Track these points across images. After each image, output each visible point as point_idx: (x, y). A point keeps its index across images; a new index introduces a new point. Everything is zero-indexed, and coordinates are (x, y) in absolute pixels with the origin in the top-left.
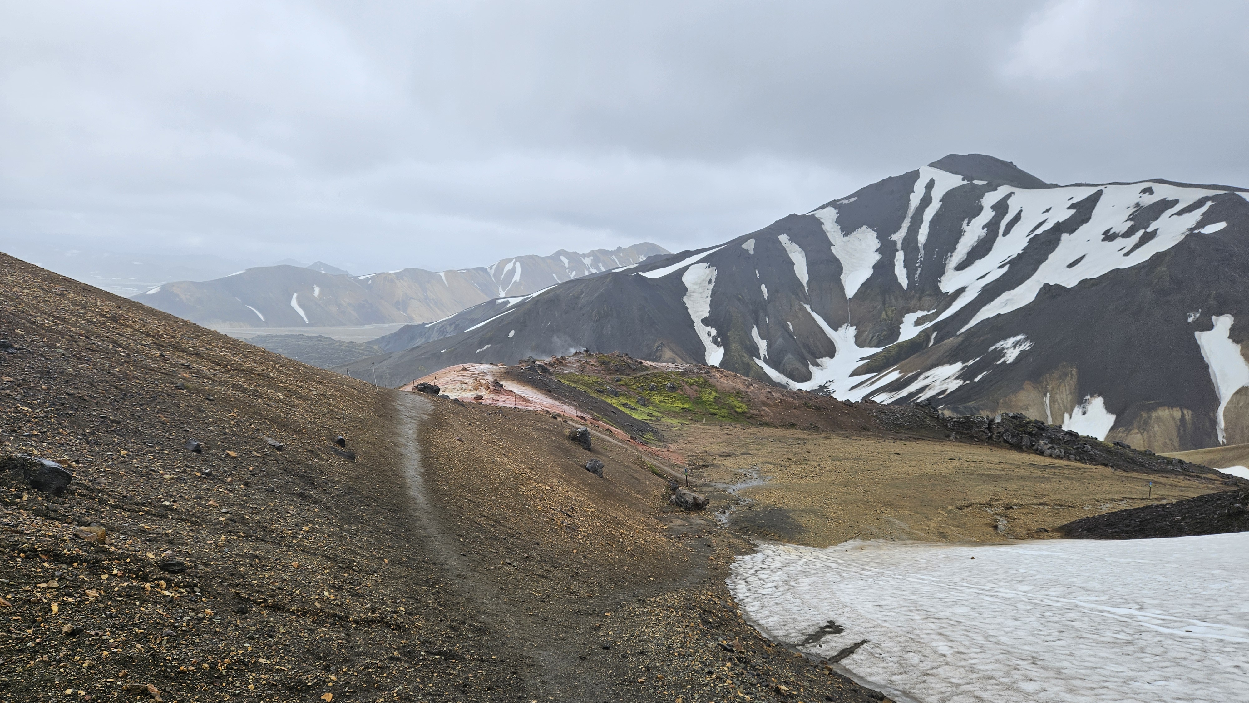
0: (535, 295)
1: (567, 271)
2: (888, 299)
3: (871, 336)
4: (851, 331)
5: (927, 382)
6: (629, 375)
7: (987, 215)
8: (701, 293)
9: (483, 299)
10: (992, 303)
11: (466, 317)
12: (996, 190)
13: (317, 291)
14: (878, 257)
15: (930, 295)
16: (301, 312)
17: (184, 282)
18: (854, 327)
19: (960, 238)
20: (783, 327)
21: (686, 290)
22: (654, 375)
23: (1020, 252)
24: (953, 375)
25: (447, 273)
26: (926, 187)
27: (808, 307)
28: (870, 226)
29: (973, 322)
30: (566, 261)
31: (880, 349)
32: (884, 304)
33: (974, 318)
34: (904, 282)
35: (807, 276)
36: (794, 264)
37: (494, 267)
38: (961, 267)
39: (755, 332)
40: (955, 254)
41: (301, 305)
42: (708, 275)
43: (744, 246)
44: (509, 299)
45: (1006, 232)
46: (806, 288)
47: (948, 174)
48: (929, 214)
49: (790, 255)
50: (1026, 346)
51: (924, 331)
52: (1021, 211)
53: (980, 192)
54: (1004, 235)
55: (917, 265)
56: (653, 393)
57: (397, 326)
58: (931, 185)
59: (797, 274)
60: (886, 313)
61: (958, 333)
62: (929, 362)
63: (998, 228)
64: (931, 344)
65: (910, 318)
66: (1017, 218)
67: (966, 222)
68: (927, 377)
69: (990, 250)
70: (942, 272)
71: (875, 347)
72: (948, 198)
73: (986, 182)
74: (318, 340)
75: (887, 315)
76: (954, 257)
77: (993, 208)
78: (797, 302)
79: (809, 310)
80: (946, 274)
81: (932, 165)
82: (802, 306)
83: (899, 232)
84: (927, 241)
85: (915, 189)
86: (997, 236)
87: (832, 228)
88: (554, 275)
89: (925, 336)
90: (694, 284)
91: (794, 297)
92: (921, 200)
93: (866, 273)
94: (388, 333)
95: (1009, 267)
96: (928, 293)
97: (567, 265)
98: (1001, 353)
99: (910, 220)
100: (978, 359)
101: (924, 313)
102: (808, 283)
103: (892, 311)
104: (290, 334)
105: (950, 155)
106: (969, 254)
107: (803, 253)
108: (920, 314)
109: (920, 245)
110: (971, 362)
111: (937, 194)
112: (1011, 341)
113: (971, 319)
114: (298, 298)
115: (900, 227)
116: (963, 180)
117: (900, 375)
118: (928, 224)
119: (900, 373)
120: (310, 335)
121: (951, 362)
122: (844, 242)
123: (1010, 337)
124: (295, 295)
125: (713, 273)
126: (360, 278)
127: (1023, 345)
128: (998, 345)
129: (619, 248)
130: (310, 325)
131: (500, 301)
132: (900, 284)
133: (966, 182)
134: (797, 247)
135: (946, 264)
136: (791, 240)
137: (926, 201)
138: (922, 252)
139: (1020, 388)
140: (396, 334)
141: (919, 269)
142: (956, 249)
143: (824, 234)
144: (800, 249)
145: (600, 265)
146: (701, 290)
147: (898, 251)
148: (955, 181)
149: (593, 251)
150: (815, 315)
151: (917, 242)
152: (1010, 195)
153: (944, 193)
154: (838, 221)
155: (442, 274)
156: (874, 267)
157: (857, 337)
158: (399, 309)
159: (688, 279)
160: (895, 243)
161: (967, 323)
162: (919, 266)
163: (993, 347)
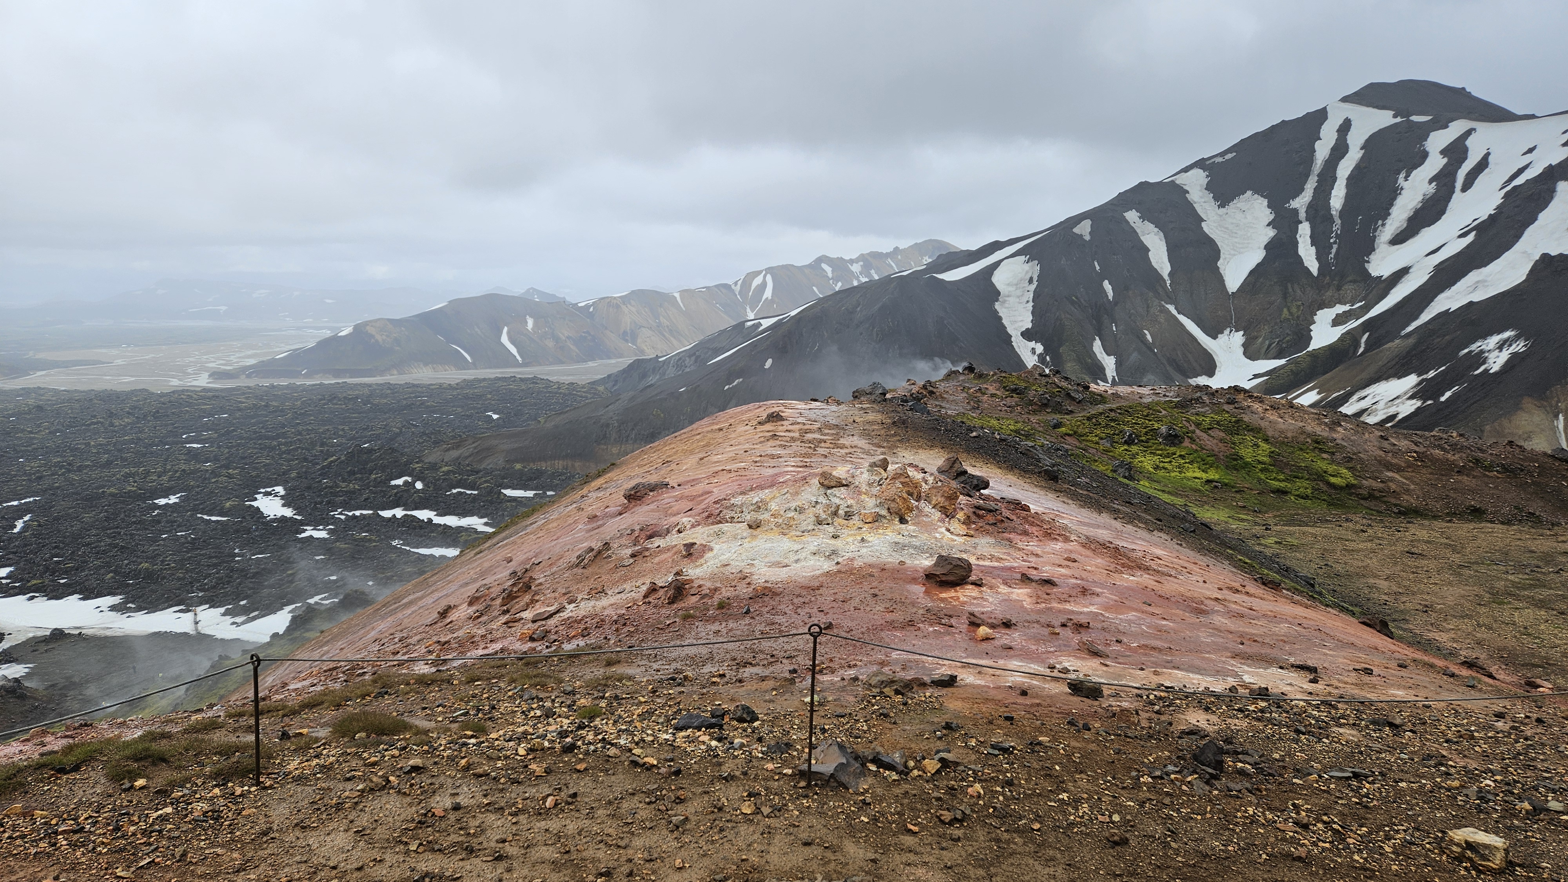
0: (793, 313)
1: (831, 282)
2: (1290, 290)
3: (1267, 342)
4: (1238, 338)
5: (1363, 404)
6: (1071, 412)
7: (1435, 163)
8: (1018, 297)
9: (728, 322)
10: (1453, 288)
11: (709, 346)
12: (1446, 127)
13: (530, 323)
14: (1271, 233)
15: (1354, 282)
16: (513, 350)
17: (379, 319)
18: (1242, 333)
19: (1395, 199)
20: (1138, 337)
21: (999, 293)
22: (1127, 411)
23: (1493, 212)
24: (1405, 393)
25: (683, 292)
26: (1338, 131)
27: (1172, 308)
28: (1258, 191)
29: (1425, 317)
30: (828, 270)
31: (1283, 362)
32: (1285, 296)
33: (1426, 311)
34: (1313, 266)
35: (1168, 265)
36: (1148, 250)
37: (740, 282)
38: (1399, 239)
39: (1097, 346)
40: (1389, 222)
41: (513, 342)
42: (1027, 272)
43: (1076, 230)
44: (761, 321)
45: (1468, 185)
46: (1168, 282)
47: (1371, 110)
48: (1345, 168)
49: (1142, 238)
50: (1519, 347)
51: (1348, 333)
52: (1488, 154)
53: (1424, 131)
54: (1465, 189)
55: (1332, 241)
56: (1134, 449)
57: (625, 362)
58: (1345, 127)
59: (1154, 264)
60: (1289, 310)
61: (1403, 333)
62: (1365, 375)
63: (1454, 181)
64: (1361, 350)
65: (1324, 316)
66: (1483, 165)
67: (1402, 175)
68: (1364, 398)
69: (1443, 212)
70: (1370, 248)
71: (1274, 358)
72: (1372, 144)
73: (1430, 118)
74: (533, 383)
75: (1291, 313)
76: (1387, 226)
77: (1444, 152)
78: (1156, 302)
79: (1174, 312)
80: (1377, 251)
81: (1345, 100)
82: (1164, 306)
83: (1301, 196)
84: (1344, 206)
85: (1322, 134)
86: (1454, 192)
87: (1201, 197)
88: (814, 288)
89: (1349, 341)
90: (1008, 285)
91: (1151, 294)
92: (1332, 149)
93: (1256, 256)
94: (615, 370)
95: (1476, 235)
96: (1350, 278)
97: (830, 275)
98: (1480, 358)
99: (1316, 178)
100: (1443, 368)
101: (1347, 308)
102: (1169, 275)
103: (1298, 307)
104: (500, 376)
105: (1372, 84)
106: (1410, 220)
107: (1162, 234)
108: (1340, 309)
109: (1334, 213)
110: (1431, 374)
111: (1356, 140)
112: (1493, 341)
113: (1422, 311)
114: (508, 333)
115: (1303, 190)
116: (1395, 116)
117: (1319, 397)
118: (1345, 182)
119: (1319, 393)
120: (523, 377)
121: (1400, 374)
122: (1221, 216)
123: (1492, 335)
124: (506, 329)
125: (1034, 269)
126: (580, 305)
127: (1514, 346)
128: (1474, 347)
129: (896, 249)
130: (525, 365)
131: (749, 324)
132: (1307, 268)
133: (1399, 120)
134: (1151, 226)
135: (1375, 237)
136: (1143, 218)
137: (1340, 150)
138: (1338, 221)
139: (1517, 407)
140: (624, 371)
141: (1335, 247)
142: (1389, 214)
143: (1190, 206)
144: (1157, 230)
145: (873, 272)
146: (1019, 293)
147: (1301, 222)
148: (1384, 119)
149: (862, 255)
150: (1182, 319)
151: (1328, 208)
152: (1469, 133)
153: (1367, 137)
154: (1209, 187)
155: (677, 295)
156: (1266, 247)
157: (1245, 345)
158: (627, 341)
159: (999, 279)
160: (1296, 211)
161: (1416, 318)
162: (1335, 243)
163: (1466, 351)
